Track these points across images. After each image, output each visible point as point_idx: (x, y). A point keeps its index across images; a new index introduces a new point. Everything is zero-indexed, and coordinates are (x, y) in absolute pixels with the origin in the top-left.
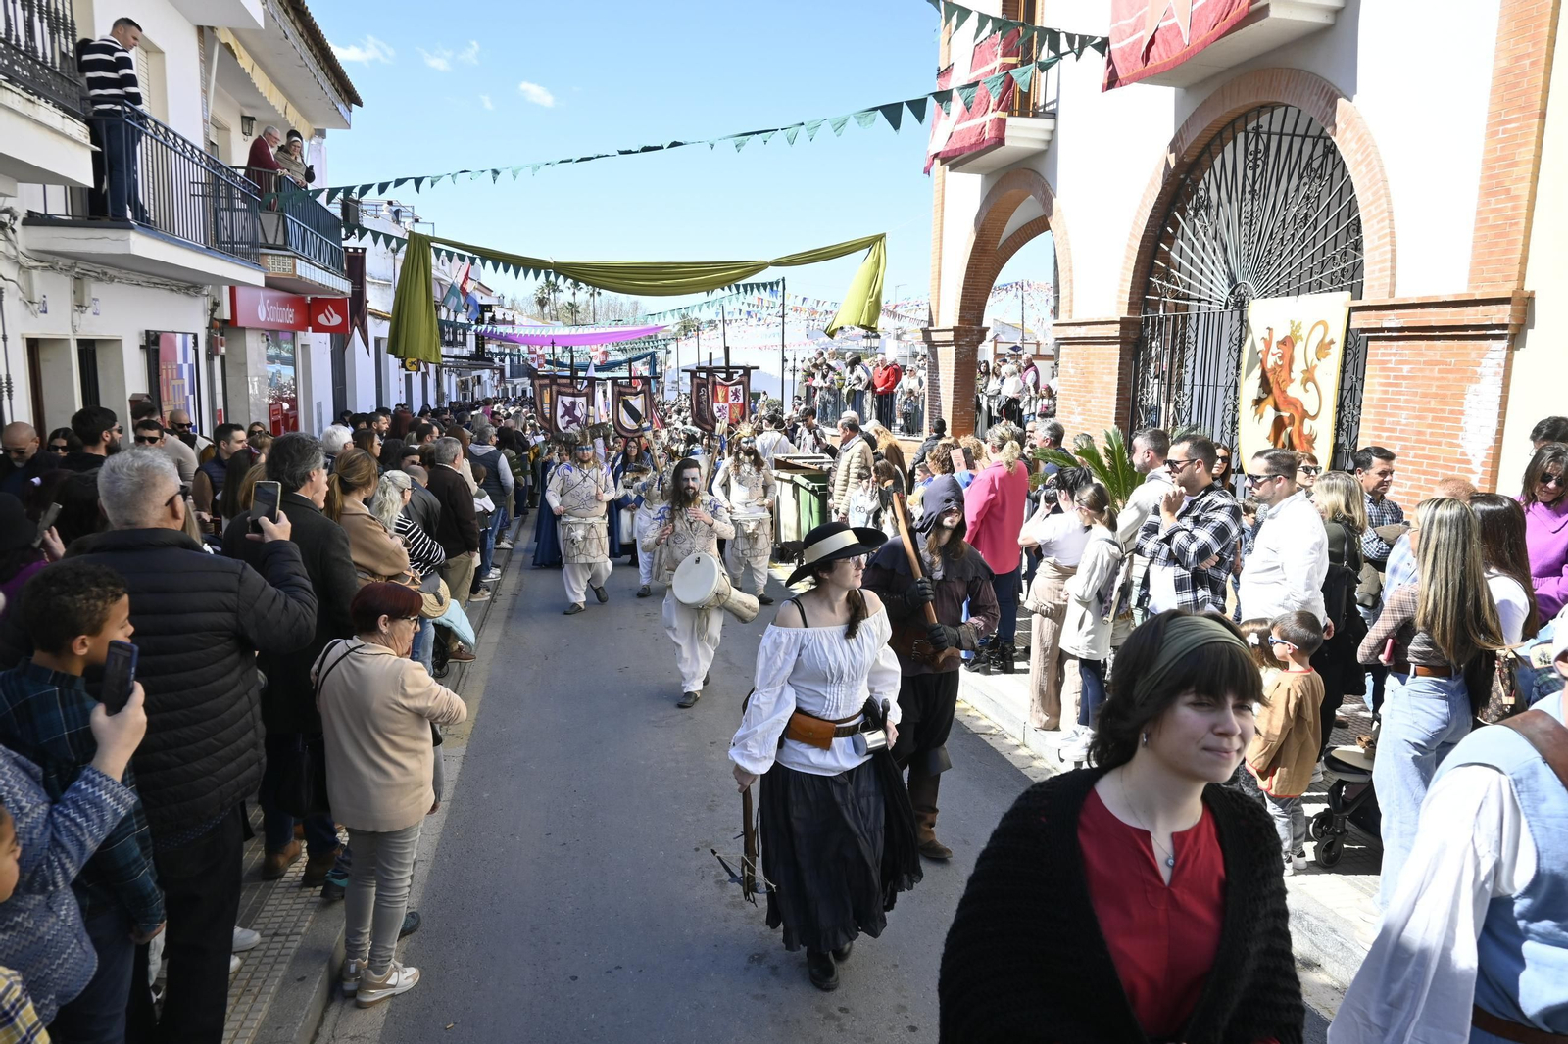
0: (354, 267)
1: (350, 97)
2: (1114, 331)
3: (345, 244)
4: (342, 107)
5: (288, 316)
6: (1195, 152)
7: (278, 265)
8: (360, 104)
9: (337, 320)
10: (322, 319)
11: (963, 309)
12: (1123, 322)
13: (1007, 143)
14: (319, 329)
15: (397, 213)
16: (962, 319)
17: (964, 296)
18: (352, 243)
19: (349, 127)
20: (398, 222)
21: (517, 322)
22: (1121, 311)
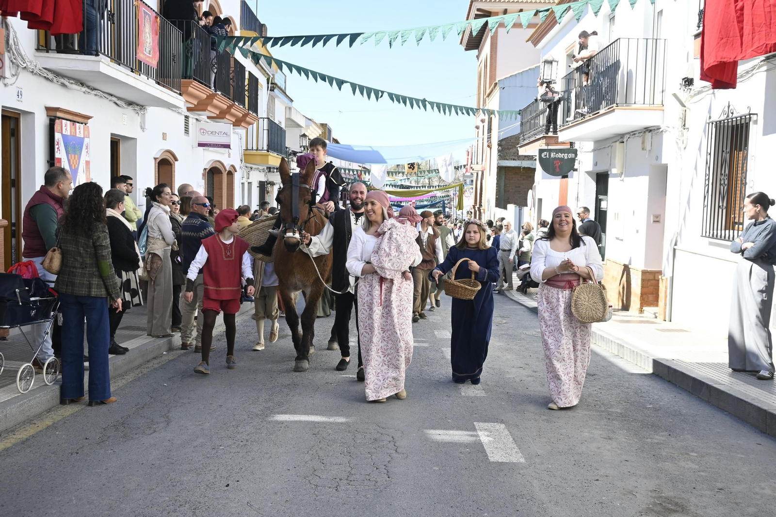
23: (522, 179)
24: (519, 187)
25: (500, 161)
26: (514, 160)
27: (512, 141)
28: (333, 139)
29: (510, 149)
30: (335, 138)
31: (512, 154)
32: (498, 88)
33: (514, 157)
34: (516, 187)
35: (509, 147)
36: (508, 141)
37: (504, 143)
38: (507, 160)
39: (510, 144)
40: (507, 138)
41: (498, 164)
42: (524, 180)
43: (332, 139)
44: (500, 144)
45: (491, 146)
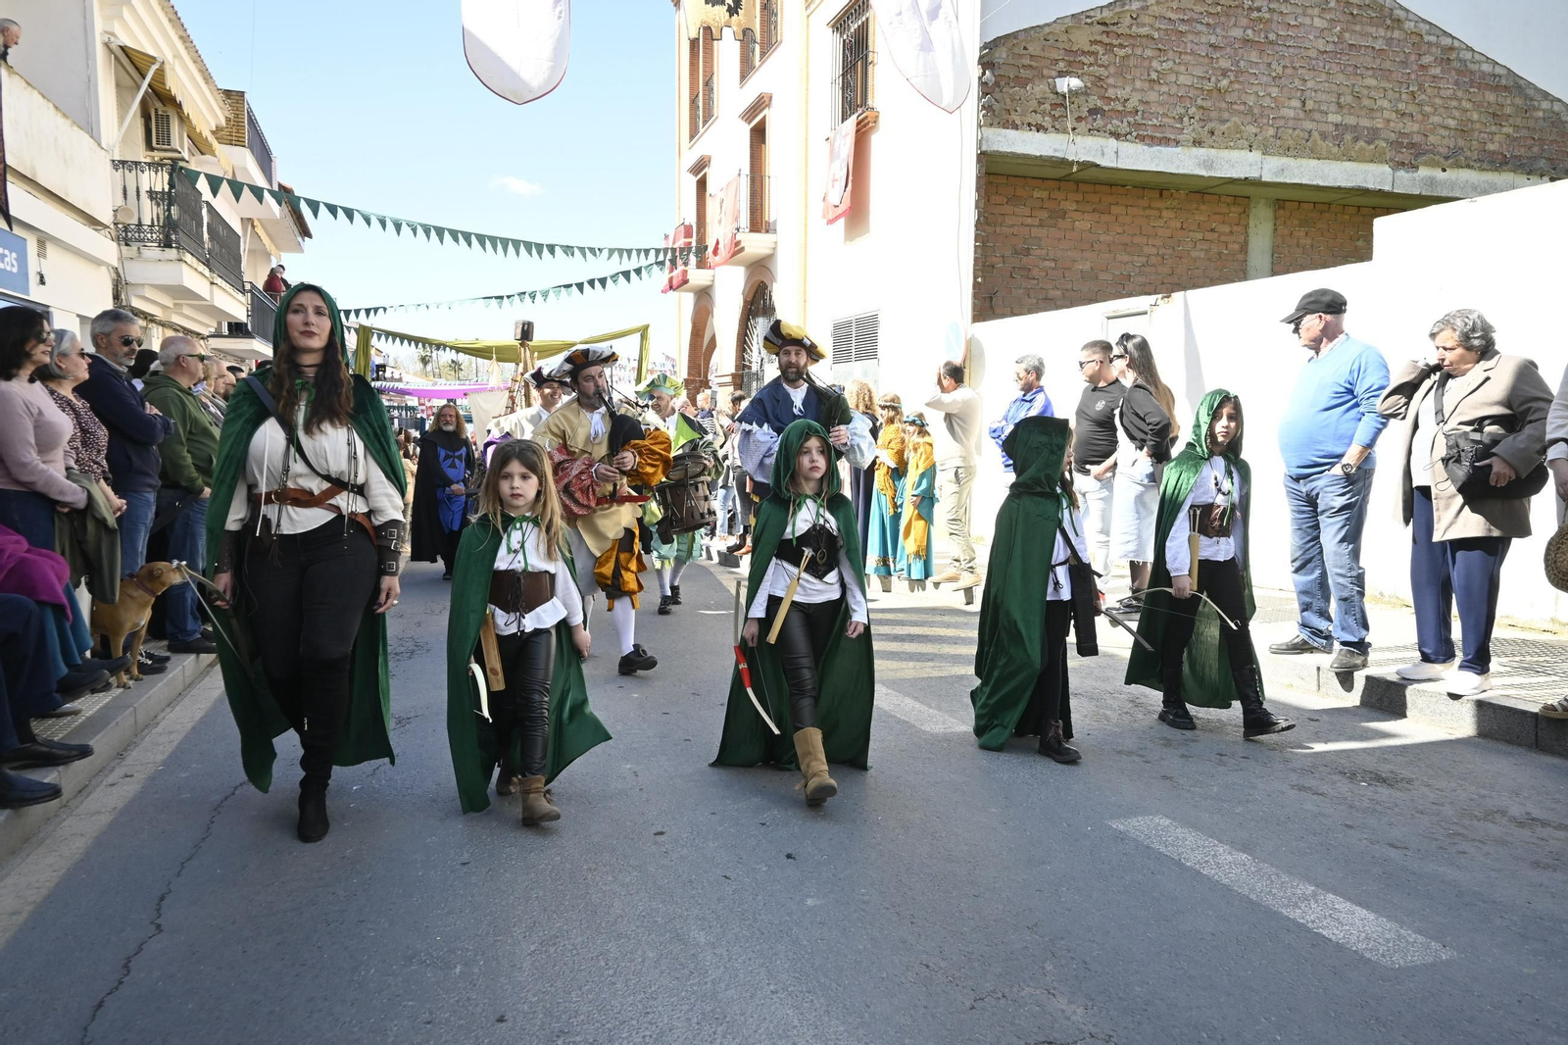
1: (305, 232)
2: (729, 379)
4: (300, 239)
6: (751, 296)
8: (310, 236)
11: (689, 368)
12: (732, 375)
13: (690, 282)
16: (689, 374)
17: (689, 361)
19: (302, 251)
21: (404, 380)
22: (732, 370)
23: (1036, 222)
24: (1027, 252)
25: (990, 132)
26: (1039, 128)
27: (1031, 49)
28: (280, 185)
29: (1023, 83)
30: (285, 185)
31: (1034, 104)
33: (1038, 119)
34: (1016, 253)
35: (1024, 73)
36: (1016, 50)
37: (1001, 54)
38: (1016, 127)
39: (1026, 61)
40: (1014, 35)
41: (980, 143)
42: (1041, 225)
44: (985, 60)
45: (875, 122)
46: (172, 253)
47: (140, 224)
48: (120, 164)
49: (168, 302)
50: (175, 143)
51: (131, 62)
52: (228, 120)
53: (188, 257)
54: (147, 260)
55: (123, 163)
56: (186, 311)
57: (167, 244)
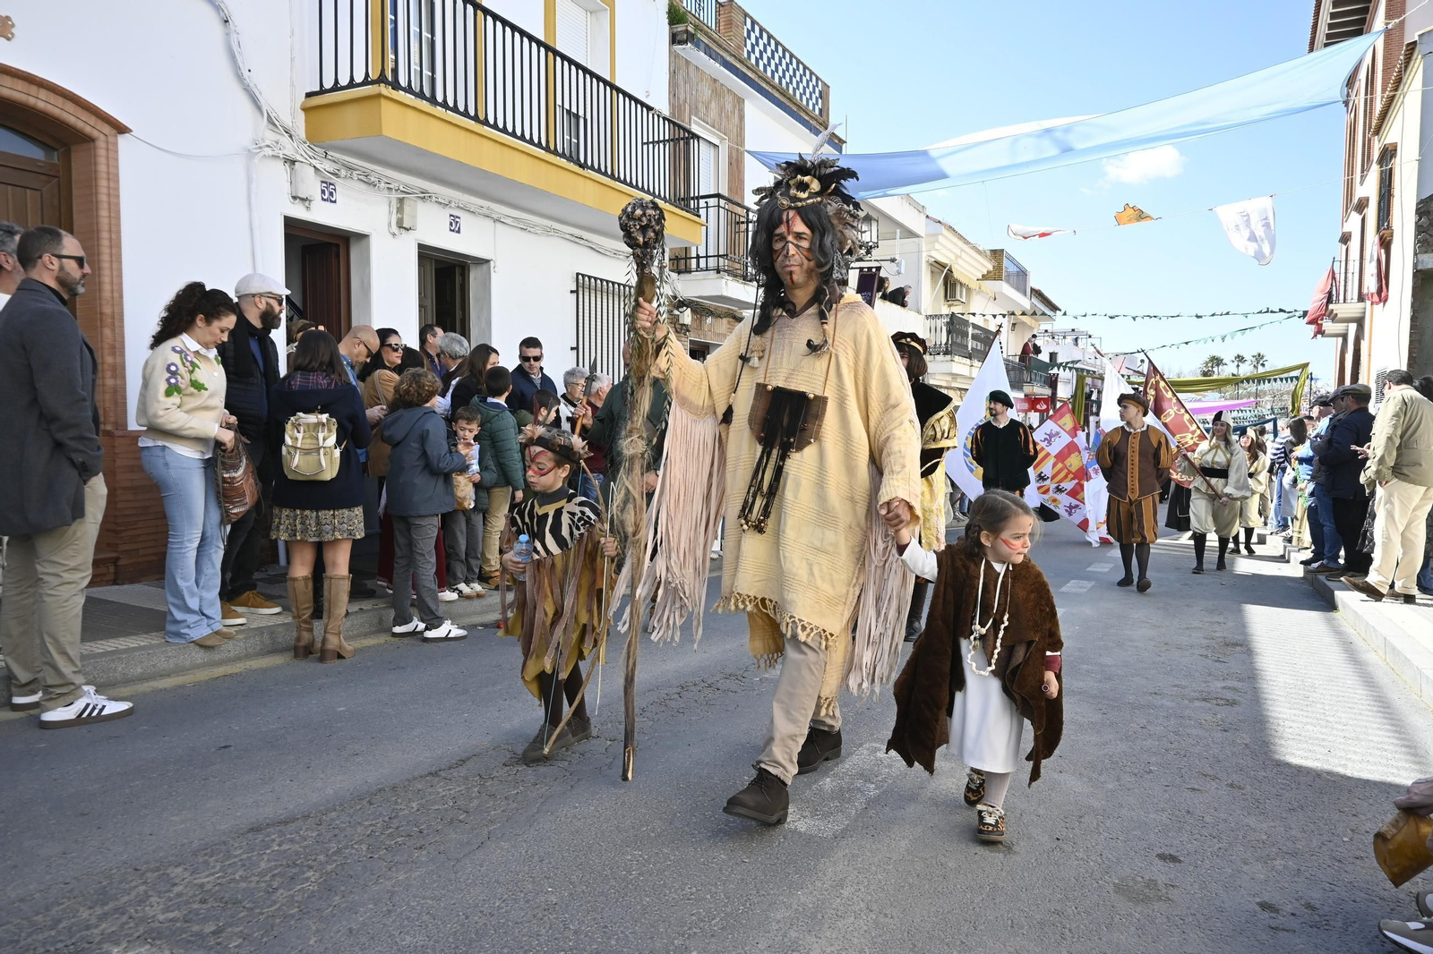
0: (1053, 383)
1: (1057, 309)
3: (1050, 372)
4: (1052, 313)
5: (1026, 406)
7: (1027, 389)
8: (1059, 309)
9: (1044, 407)
10: (1038, 407)
14: (1036, 411)
15: (1076, 340)
18: (1055, 371)
19: (1055, 320)
20: (1077, 345)
25: (1422, 257)
28: (1032, 290)
30: (1036, 287)
32: (1420, 56)
41: (1415, 265)
43: (1028, 290)
44: (1422, 210)
45: (1392, 236)
46: (948, 357)
47: (936, 344)
48: (927, 317)
49: (949, 378)
50: (958, 297)
51: (938, 266)
52: (994, 267)
53: (957, 358)
54: (937, 361)
55: (931, 316)
56: (958, 380)
57: (946, 353)
